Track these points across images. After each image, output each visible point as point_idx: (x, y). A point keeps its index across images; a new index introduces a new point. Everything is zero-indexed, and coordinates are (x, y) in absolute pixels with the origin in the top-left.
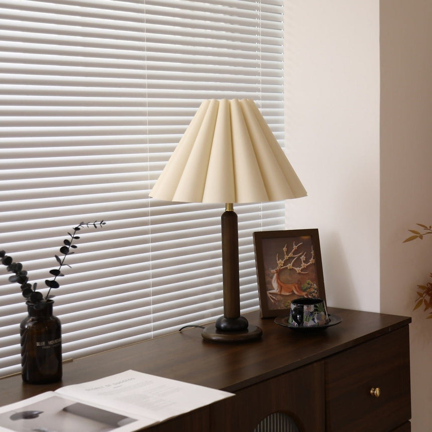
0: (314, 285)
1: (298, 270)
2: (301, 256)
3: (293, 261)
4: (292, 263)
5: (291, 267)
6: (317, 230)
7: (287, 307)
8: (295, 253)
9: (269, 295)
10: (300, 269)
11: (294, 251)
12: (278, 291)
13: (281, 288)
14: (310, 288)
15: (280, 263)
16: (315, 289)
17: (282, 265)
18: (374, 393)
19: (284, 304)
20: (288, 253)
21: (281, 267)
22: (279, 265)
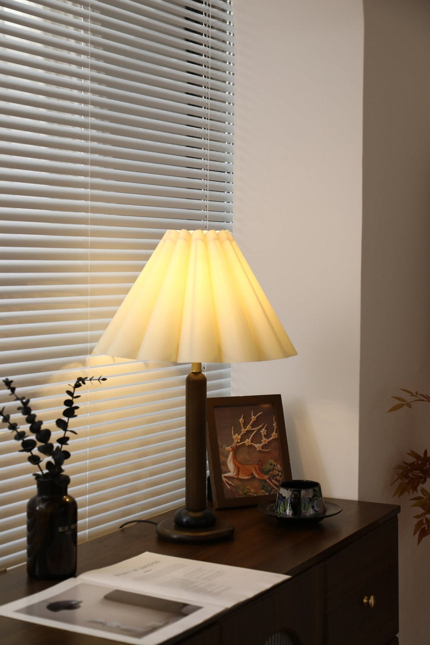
0: (278, 465)
1: (258, 446)
2: (261, 429)
3: (252, 435)
4: (250, 439)
5: (250, 444)
6: (279, 396)
7: (246, 494)
8: (253, 426)
9: (224, 479)
10: (261, 445)
11: (253, 423)
12: (234, 474)
13: (238, 470)
14: (273, 470)
15: (236, 438)
16: (280, 471)
17: (239, 441)
18: (368, 603)
19: (242, 490)
20: (245, 425)
21: (238, 443)
22: (235, 441)
